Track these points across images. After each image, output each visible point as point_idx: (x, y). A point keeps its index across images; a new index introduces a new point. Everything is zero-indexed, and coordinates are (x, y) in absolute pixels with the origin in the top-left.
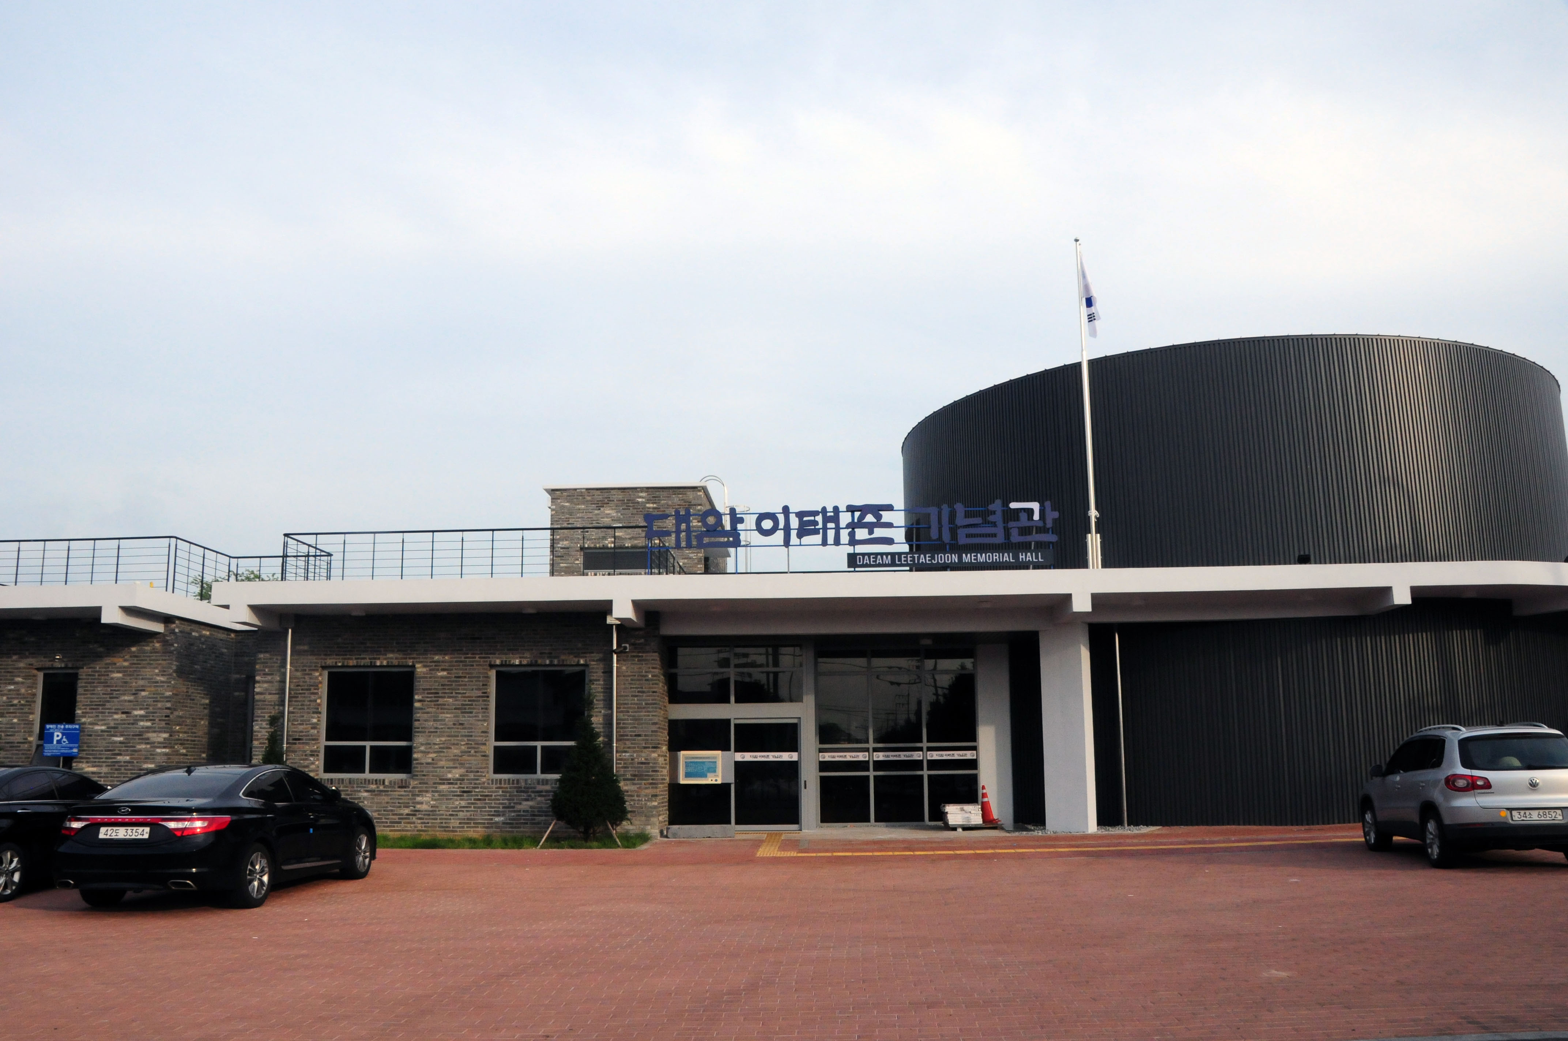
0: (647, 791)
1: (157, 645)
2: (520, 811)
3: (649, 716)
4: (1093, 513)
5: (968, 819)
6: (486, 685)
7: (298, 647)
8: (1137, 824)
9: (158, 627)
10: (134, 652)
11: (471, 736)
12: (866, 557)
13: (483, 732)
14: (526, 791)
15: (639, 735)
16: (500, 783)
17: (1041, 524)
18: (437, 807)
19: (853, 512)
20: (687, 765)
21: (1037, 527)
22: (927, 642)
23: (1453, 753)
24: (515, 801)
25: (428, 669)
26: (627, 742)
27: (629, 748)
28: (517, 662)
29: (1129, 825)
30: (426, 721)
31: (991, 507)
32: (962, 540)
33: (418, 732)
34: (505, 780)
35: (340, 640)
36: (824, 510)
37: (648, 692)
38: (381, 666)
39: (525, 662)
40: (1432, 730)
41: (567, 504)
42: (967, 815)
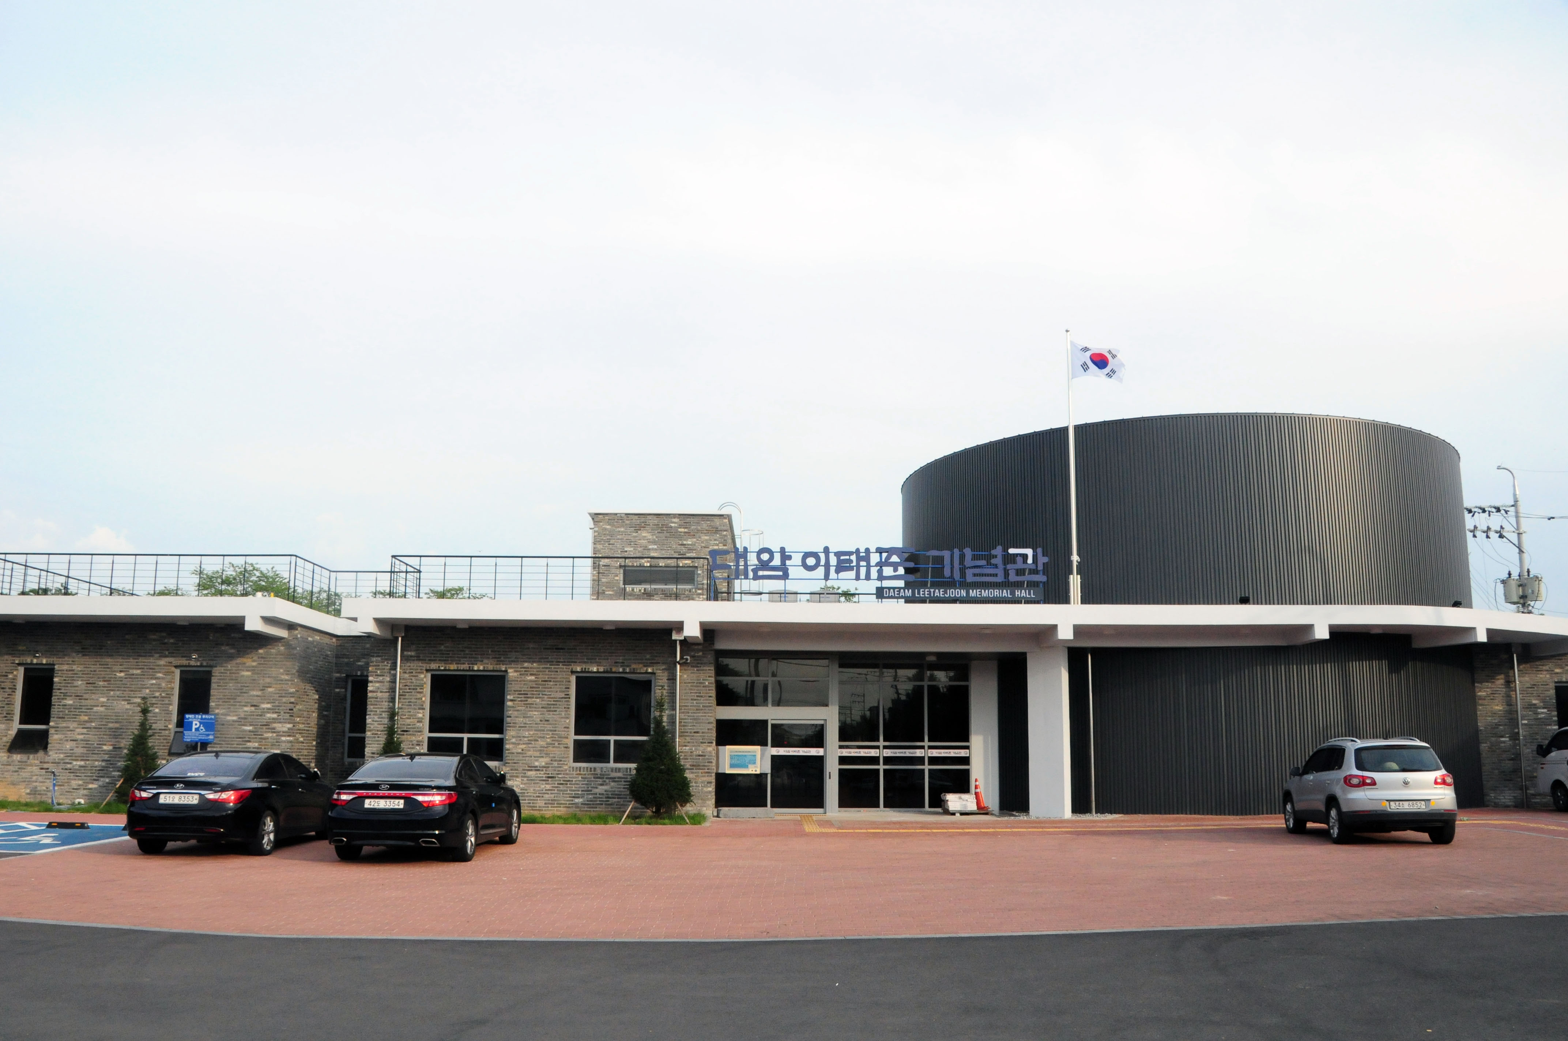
0: (704, 779)
1: (282, 648)
2: (596, 794)
3: (705, 716)
4: (1075, 558)
5: (965, 806)
6: (568, 688)
7: (405, 653)
8: (1103, 813)
9: (282, 633)
10: (262, 654)
11: (555, 731)
12: (892, 590)
13: (565, 727)
14: (602, 777)
15: (697, 732)
16: (580, 771)
17: (1034, 567)
18: (526, 790)
19: (881, 553)
20: (732, 757)
21: (1030, 570)
22: (933, 659)
23: (1350, 759)
24: (592, 786)
25: (518, 673)
26: (687, 738)
27: (689, 742)
28: (595, 669)
29: (1096, 813)
30: (517, 717)
31: (993, 552)
32: (970, 578)
33: (510, 727)
34: (584, 768)
35: (442, 647)
36: (858, 551)
37: (705, 696)
38: (478, 671)
39: (601, 669)
40: (1334, 742)
41: (608, 527)
42: (964, 803)
